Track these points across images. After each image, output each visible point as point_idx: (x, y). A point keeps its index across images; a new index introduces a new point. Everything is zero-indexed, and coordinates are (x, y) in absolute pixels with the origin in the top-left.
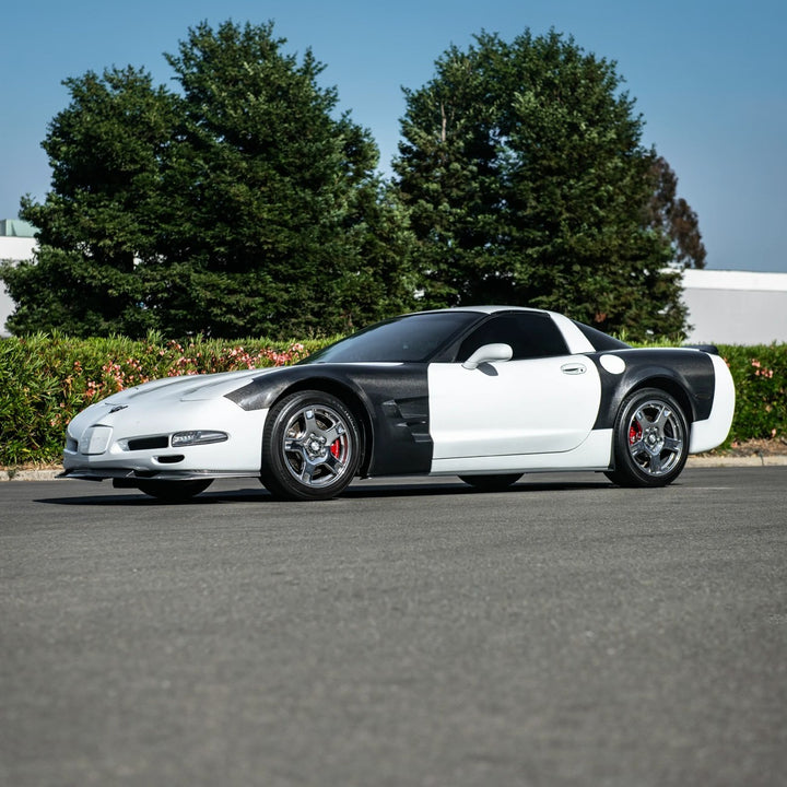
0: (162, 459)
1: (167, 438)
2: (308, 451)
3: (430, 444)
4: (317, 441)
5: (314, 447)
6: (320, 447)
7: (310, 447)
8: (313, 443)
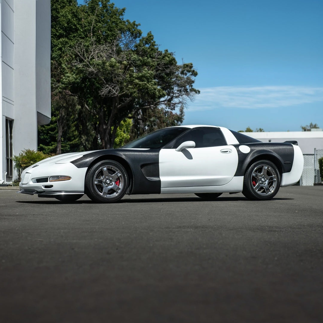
0: (46, 187)
1: (48, 178)
2: (105, 183)
3: (160, 181)
4: (109, 179)
5: (108, 182)
6: (110, 182)
7: (106, 182)
8: (107, 180)
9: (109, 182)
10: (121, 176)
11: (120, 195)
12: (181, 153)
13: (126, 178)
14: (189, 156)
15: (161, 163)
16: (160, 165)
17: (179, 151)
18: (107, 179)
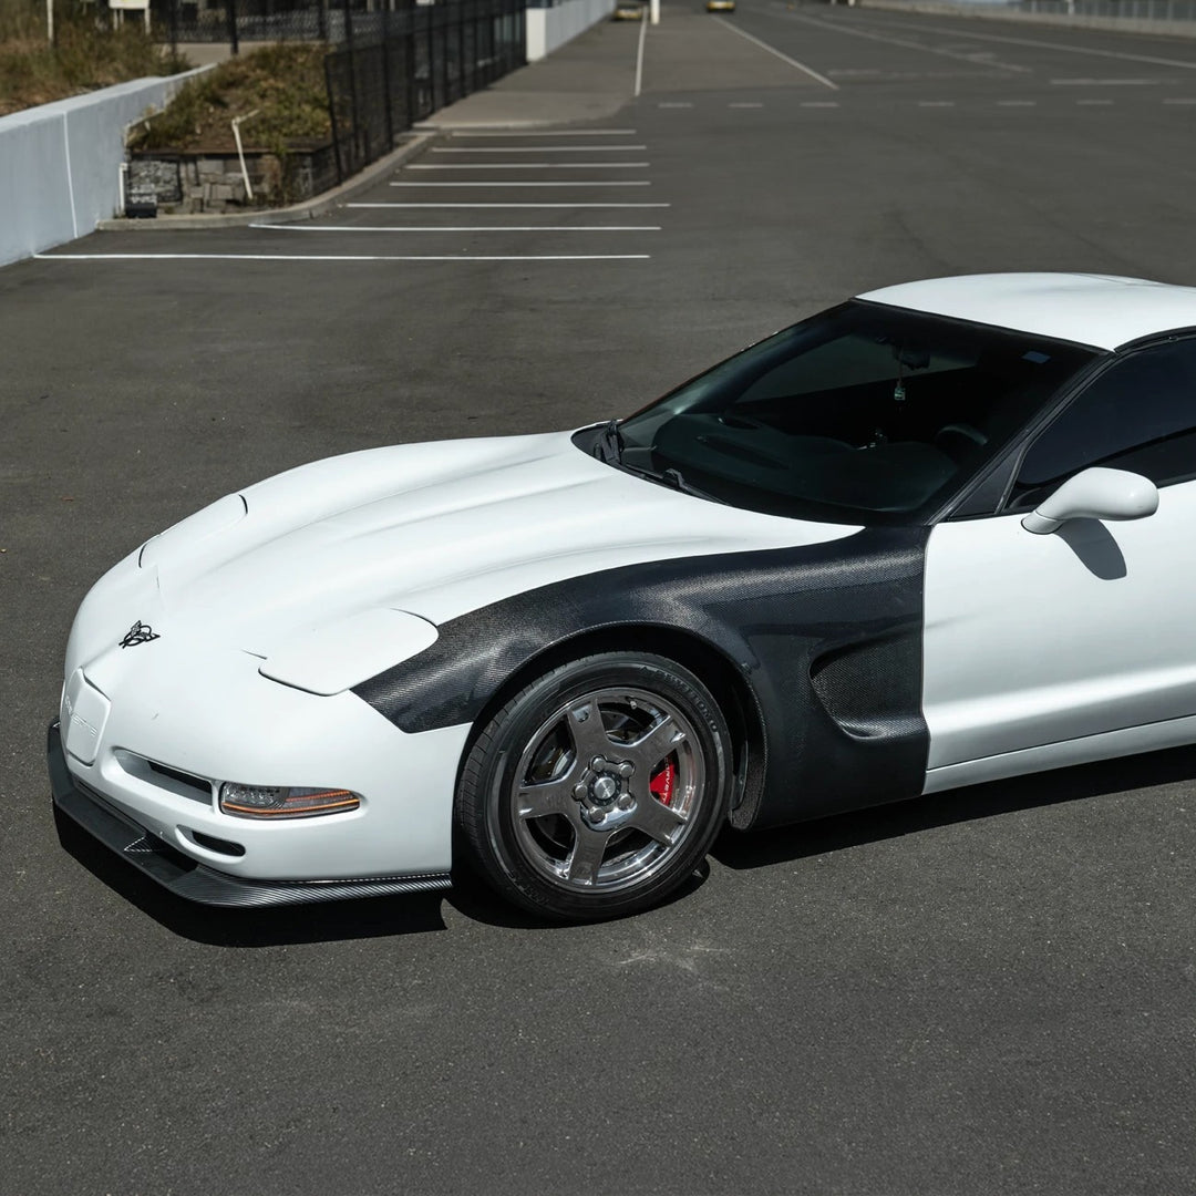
2: (587, 800)
3: (922, 739)
4: (610, 774)
5: (602, 789)
6: (618, 788)
7: (591, 790)
8: (601, 780)
9: (608, 793)
10: (685, 743)
11: (680, 862)
12: (1055, 542)
13: (720, 750)
14: (1104, 559)
15: (933, 626)
16: (929, 640)
17: (1043, 530)
18: (600, 774)
